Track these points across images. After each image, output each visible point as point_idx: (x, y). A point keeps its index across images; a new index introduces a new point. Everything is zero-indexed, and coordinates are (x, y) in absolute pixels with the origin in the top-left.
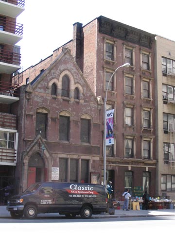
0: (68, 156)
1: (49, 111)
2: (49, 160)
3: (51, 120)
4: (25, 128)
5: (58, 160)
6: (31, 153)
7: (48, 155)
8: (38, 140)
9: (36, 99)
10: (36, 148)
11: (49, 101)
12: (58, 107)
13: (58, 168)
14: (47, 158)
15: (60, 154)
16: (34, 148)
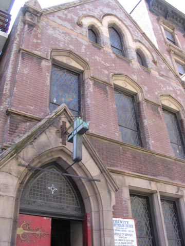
0: (153, 187)
1: (85, 64)
2: (101, 187)
3: (94, 84)
4: (13, 82)
5: (126, 194)
6: (29, 152)
7: (94, 171)
8: (58, 116)
9: (50, 31)
10: (50, 139)
11: (84, 47)
12: (107, 65)
13: (132, 222)
14: (91, 181)
15: (129, 175)
16: (43, 138)
